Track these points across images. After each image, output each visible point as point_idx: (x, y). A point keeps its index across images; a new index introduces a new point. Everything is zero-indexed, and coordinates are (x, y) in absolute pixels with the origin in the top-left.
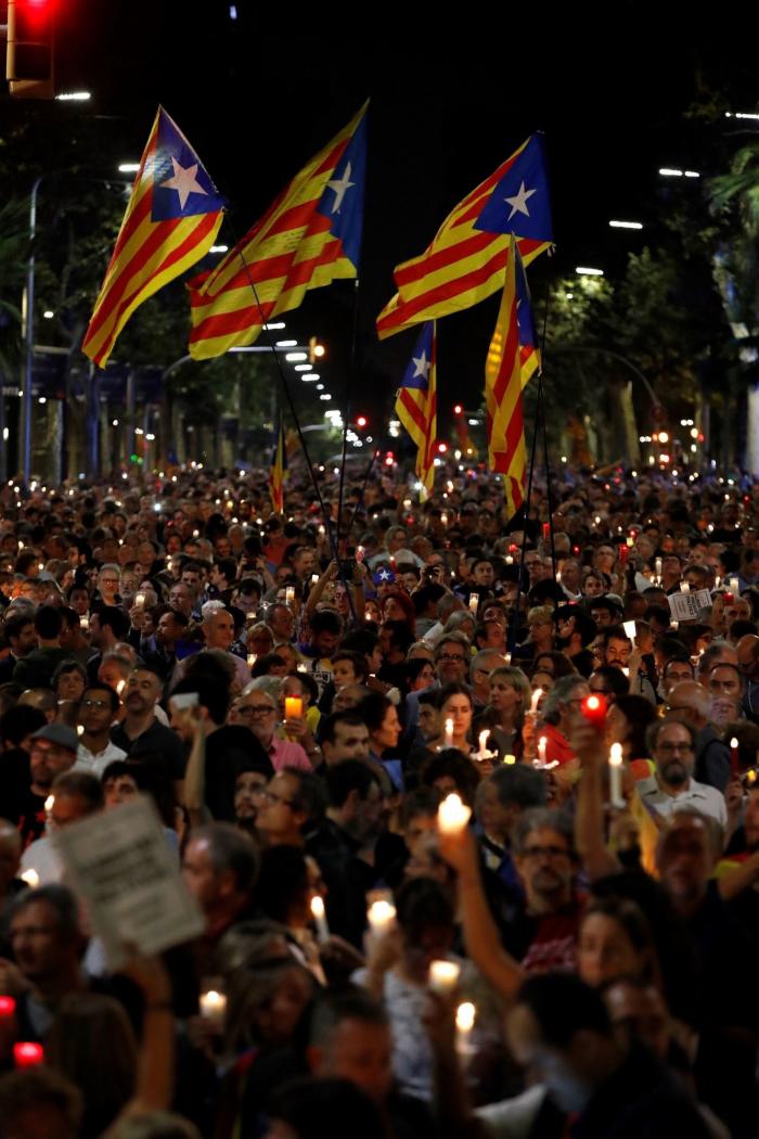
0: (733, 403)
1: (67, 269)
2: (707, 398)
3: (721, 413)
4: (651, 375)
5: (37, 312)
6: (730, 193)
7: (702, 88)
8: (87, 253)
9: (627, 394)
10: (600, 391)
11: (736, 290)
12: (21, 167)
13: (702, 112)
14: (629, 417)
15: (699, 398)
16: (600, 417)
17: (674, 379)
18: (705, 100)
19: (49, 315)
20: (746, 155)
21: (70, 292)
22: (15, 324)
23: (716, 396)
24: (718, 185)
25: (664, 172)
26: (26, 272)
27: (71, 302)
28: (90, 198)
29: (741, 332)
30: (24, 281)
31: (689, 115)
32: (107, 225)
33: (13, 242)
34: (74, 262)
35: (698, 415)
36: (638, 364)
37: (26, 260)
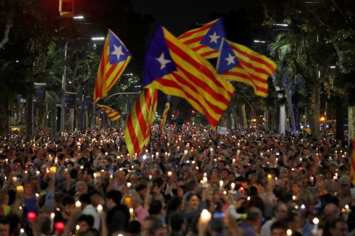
0: (275, 110)
1: (76, 69)
2: (268, 109)
3: (272, 113)
4: (251, 102)
5: (67, 81)
6: (275, 48)
7: (267, 16)
8: (82, 64)
9: (243, 107)
10: (236, 106)
11: (276, 77)
12: (63, 38)
13: (267, 23)
14: (244, 114)
15: (265, 108)
16: (235, 114)
17: (258, 103)
18: (268, 20)
19: (70, 82)
20: (280, 36)
21: (77, 76)
22: (60, 85)
23: (270, 108)
24: (272, 46)
25: (255, 41)
26: (63, 69)
27: (77, 79)
28: (83, 48)
29: (278, 89)
30: (63, 72)
31: (264, 25)
32: (88, 56)
33: (60, 61)
34: (78, 67)
35: (265, 113)
36: (247, 98)
37: (64, 66)
